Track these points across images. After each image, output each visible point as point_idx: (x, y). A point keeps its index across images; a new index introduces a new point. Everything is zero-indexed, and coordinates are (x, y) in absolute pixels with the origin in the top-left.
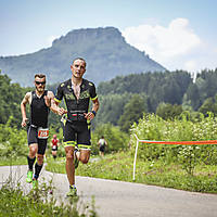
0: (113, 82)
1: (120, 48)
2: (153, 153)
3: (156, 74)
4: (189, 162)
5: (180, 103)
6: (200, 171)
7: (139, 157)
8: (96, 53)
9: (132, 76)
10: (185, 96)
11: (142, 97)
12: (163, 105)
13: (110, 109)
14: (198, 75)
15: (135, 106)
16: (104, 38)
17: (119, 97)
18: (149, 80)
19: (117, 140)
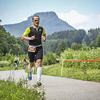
0: (53, 34)
1: (56, 20)
3: (71, 31)
4: (85, 68)
5: (81, 43)
7: (64, 66)
8: (46, 22)
9: (61, 32)
10: (83, 40)
11: (65, 40)
12: (74, 44)
13: (52, 45)
14: (89, 31)
15: (62, 44)
17: (56, 41)
18: (68, 33)
19: (55, 59)
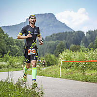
0: (51, 36)
1: (54, 22)
2: (68, 66)
3: (69, 33)
5: (79, 45)
6: (88, 73)
7: (63, 67)
8: (44, 24)
9: (59, 33)
10: (82, 41)
11: (64, 42)
12: (73, 45)
13: (50, 47)
14: (87, 33)
15: (60, 46)
16: (47, 18)
17: (54, 42)
18: (66, 35)
19: (53, 60)
